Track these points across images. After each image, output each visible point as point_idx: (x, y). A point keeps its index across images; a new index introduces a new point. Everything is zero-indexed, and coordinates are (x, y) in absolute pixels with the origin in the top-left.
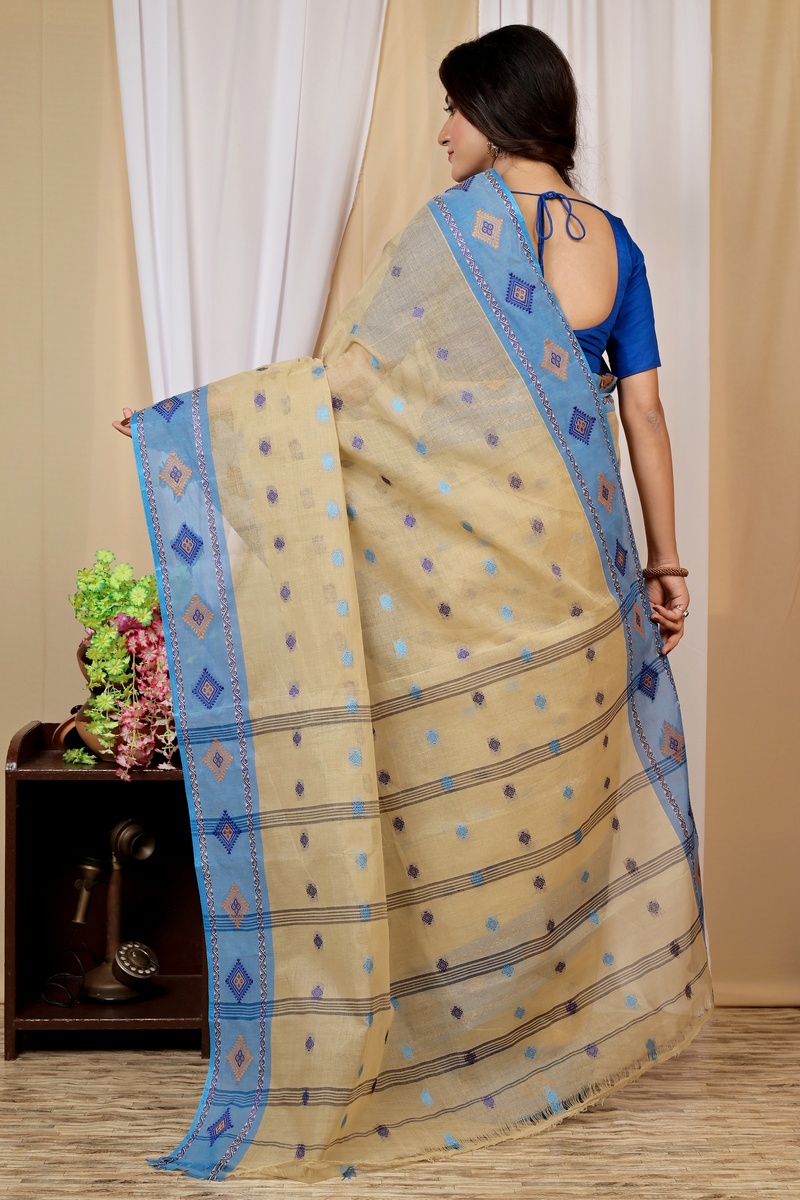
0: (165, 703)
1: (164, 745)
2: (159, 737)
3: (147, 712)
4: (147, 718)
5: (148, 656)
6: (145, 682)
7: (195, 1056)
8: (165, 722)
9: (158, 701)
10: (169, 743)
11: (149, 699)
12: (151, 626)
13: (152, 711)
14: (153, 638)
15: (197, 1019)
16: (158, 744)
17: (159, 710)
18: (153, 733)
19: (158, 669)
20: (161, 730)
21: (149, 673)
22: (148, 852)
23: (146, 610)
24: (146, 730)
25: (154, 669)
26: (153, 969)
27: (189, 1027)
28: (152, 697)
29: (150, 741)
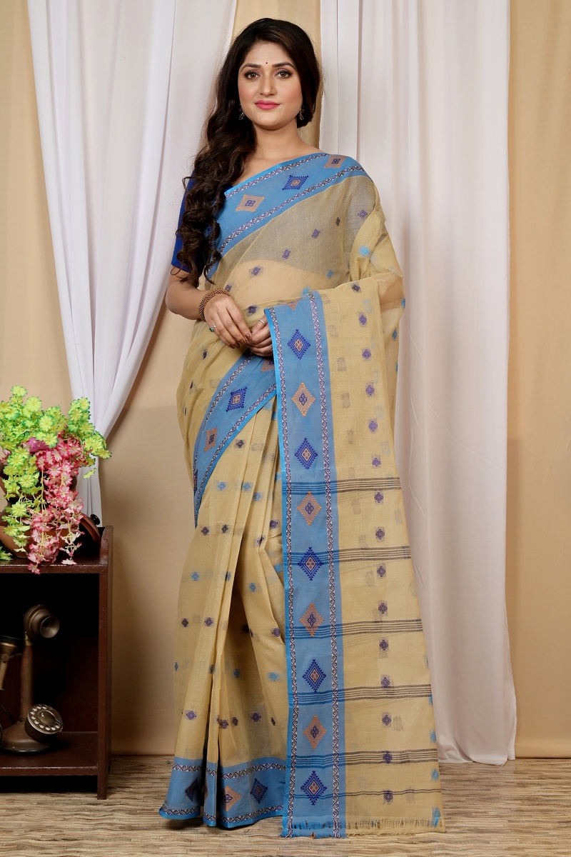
0: (68, 510)
1: (67, 545)
2: (63, 538)
3: (53, 518)
4: (53, 523)
5: (54, 472)
6: (52, 493)
7: (92, 797)
8: (68, 526)
9: (62, 509)
10: (71, 543)
11: (54, 507)
12: (56, 448)
13: (57, 517)
14: (58, 458)
15: (94, 767)
16: (63, 544)
17: (63, 517)
18: (58, 535)
19: (62, 483)
20: (65, 532)
21: (55, 486)
22: (53, 632)
23: (52, 435)
24: (52, 532)
25: (58, 483)
26: (58, 727)
27: (87, 774)
28: (57, 506)
29: (55, 541)
